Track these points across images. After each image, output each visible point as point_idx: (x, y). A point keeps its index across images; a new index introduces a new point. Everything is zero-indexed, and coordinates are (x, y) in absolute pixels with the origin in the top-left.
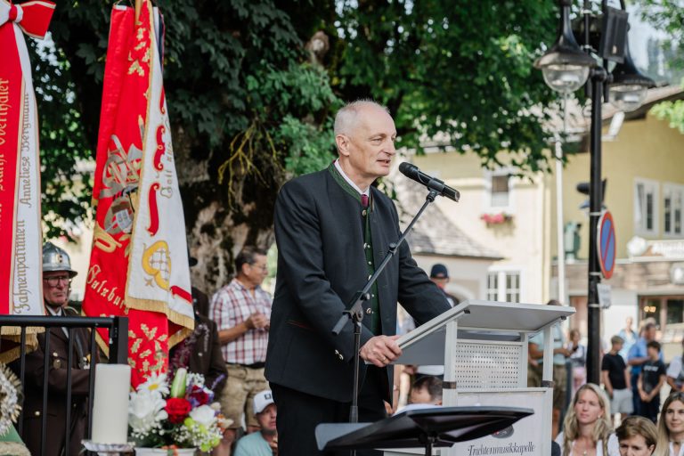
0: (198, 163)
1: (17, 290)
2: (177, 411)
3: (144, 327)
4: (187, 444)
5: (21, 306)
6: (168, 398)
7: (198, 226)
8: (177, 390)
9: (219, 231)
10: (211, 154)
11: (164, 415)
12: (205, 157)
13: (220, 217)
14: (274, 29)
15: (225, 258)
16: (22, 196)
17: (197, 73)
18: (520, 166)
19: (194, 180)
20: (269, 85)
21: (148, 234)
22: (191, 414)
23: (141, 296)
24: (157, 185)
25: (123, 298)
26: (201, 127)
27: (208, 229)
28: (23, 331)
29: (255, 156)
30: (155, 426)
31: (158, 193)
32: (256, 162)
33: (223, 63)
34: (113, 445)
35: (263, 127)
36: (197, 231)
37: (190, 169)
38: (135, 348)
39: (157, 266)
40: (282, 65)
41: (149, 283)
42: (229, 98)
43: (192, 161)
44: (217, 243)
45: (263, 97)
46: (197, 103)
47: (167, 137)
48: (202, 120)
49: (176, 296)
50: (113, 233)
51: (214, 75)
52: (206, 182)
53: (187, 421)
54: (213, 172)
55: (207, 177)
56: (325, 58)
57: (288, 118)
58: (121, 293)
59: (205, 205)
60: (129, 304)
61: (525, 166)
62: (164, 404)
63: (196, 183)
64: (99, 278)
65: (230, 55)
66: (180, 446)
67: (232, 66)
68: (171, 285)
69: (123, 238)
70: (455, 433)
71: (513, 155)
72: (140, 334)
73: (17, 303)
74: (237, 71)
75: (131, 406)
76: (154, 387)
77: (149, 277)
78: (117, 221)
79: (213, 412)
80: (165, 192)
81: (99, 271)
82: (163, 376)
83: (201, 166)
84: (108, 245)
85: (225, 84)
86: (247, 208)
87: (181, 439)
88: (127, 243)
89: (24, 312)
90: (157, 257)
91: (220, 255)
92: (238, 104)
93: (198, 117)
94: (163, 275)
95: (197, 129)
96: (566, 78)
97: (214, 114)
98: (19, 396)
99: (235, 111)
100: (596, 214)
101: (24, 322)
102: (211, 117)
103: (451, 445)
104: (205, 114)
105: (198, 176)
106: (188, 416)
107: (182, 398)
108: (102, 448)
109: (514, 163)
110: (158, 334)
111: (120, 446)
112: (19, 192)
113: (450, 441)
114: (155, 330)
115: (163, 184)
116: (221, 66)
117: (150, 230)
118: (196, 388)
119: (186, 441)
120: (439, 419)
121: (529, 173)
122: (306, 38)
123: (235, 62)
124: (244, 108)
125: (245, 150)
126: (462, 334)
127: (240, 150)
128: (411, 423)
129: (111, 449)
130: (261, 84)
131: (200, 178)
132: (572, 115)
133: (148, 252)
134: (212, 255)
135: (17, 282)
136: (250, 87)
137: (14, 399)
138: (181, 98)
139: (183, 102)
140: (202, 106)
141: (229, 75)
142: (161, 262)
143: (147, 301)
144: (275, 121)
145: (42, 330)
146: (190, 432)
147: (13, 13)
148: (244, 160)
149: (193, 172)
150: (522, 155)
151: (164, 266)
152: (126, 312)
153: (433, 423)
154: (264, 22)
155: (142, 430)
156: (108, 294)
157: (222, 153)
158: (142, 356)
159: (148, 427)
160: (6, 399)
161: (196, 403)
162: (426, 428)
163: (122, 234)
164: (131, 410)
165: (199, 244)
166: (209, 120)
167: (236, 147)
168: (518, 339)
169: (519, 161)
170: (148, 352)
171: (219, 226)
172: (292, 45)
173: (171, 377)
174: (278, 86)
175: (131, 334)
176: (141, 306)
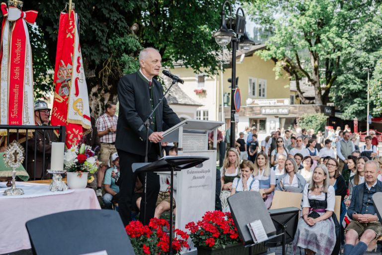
1: (25, 116)
2: (82, 159)
3: (74, 130)
4: (85, 171)
5: (27, 122)
6: (78, 154)
7: (92, 93)
8: (82, 151)
9: (99, 95)
10: (96, 68)
11: (77, 160)
12: (94, 69)
13: (99, 90)
14: (119, 22)
15: (101, 105)
16: (26, 82)
17: (91, 38)
18: (208, 72)
19: (90, 77)
20: (117, 42)
21: (75, 96)
22: (87, 160)
23: (73, 118)
24: (78, 78)
25: (66, 119)
26: (92, 58)
27: (95, 95)
28: (27, 131)
29: (112, 68)
30: (74, 164)
31: (78, 81)
32: (113, 70)
33: (100, 34)
34: (58, 171)
35: (115, 58)
36: (91, 95)
37: (88, 73)
38: (71, 137)
39: (78, 108)
40: (122, 35)
41: (76, 114)
42: (102, 47)
43: (89, 70)
44: (99, 99)
45: (115, 47)
46: (91, 49)
47: (81, 61)
48: (92, 55)
49: (85, 118)
50: (62, 95)
51: (97, 39)
52: (94, 77)
53: (85, 162)
54: (97, 74)
55: (95, 76)
56: (137, 33)
57: (124, 54)
58: (65, 117)
59: (94, 86)
60: (68, 121)
61: (209, 73)
62: (77, 156)
64: (57, 112)
65: (103, 31)
66: (83, 171)
67: (103, 36)
68: (83, 114)
70: (182, 166)
71: (205, 68)
72: (73, 132)
73: (25, 121)
74: (105, 38)
75: (65, 157)
76: (73, 150)
77: (75, 112)
78: (63, 91)
79: (94, 159)
80: (81, 81)
81: (57, 109)
82: (76, 146)
83: (92, 71)
84: (60, 100)
85: (101, 42)
86: (109, 87)
87: (83, 169)
88: (67, 99)
89: (28, 124)
90: (78, 104)
91: (100, 104)
92: (105, 49)
93: (91, 54)
94: (80, 111)
95: (91, 58)
96: (223, 41)
97: (97, 53)
98: (23, 154)
99: (105, 52)
100: (234, 89)
101: (27, 128)
102: (96, 54)
103: (180, 170)
104: (94, 53)
106: (86, 161)
107: (83, 154)
108: (54, 172)
109: (206, 71)
111: (61, 172)
112: (25, 81)
113: (180, 169)
114: (78, 131)
115: (80, 78)
116: (100, 35)
117: (75, 95)
118: (88, 150)
119: (85, 169)
120: (176, 161)
121: (211, 75)
122: (131, 26)
123: (104, 34)
124: (107, 51)
125: (108, 66)
126: (184, 131)
127: (106, 66)
128: (166, 163)
129: (57, 172)
130: (114, 42)
131: (92, 76)
132: (226, 54)
133: (75, 102)
134: (97, 104)
135: (25, 114)
136: (110, 43)
137: (22, 155)
138: (85, 47)
139: (85, 48)
140: (92, 50)
141: (102, 39)
142: (80, 106)
143: (75, 120)
144: (119, 55)
145: (34, 131)
146: (86, 166)
147: (22, 15)
148: (108, 69)
149: (90, 74)
150: (209, 68)
151: (81, 108)
152: (67, 124)
153: (173, 162)
154: (115, 19)
155: (69, 165)
156: (60, 118)
157: (100, 67)
158: (73, 140)
159: (71, 165)
160: (19, 155)
161: (89, 156)
162: (171, 164)
163: (65, 96)
164: (65, 159)
165: (92, 100)
166: (95, 55)
167: (105, 64)
168: (205, 133)
169: (207, 71)
171: (99, 93)
172: (125, 28)
173: (79, 147)
174: (120, 43)
175: (69, 132)
176: (73, 122)
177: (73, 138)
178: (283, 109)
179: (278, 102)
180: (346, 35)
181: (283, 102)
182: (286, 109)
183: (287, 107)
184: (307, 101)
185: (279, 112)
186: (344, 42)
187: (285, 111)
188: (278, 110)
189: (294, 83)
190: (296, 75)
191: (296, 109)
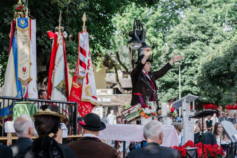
0: (44, 66)
3: (86, 105)
7: (43, 82)
10: (47, 64)
19: (43, 70)
21: (86, 84)
23: (85, 98)
24: (88, 73)
25: (81, 99)
31: (88, 75)
38: (84, 110)
39: (88, 91)
41: (87, 95)
43: (43, 66)
47: (90, 62)
49: (93, 98)
50: (78, 84)
55: (46, 70)
56: (73, 39)
58: (80, 97)
60: (82, 100)
63: (44, 71)
64: (75, 94)
68: (92, 96)
69: (81, 85)
72: (85, 107)
77: (86, 94)
78: (79, 81)
80: (90, 75)
81: (75, 92)
84: (77, 87)
88: (82, 86)
90: (88, 89)
94: (90, 93)
105: (43, 69)
110: (89, 107)
114: (88, 106)
117: (87, 83)
133: (86, 89)
142: (89, 90)
143: (86, 99)
151: (90, 91)
152: (82, 102)
156: (77, 98)
158: (86, 112)
163: (81, 84)
165: (43, 87)
170: (87, 111)
175: (83, 107)
176: (85, 101)
177: (85, 111)
178: (107, 98)
179: (102, 92)
180: (161, 35)
181: (106, 92)
182: (109, 98)
183: (110, 96)
184: (126, 91)
185: (103, 101)
186: (159, 41)
187: (109, 100)
188: (102, 99)
189: (114, 75)
190: (115, 68)
191: (118, 98)
